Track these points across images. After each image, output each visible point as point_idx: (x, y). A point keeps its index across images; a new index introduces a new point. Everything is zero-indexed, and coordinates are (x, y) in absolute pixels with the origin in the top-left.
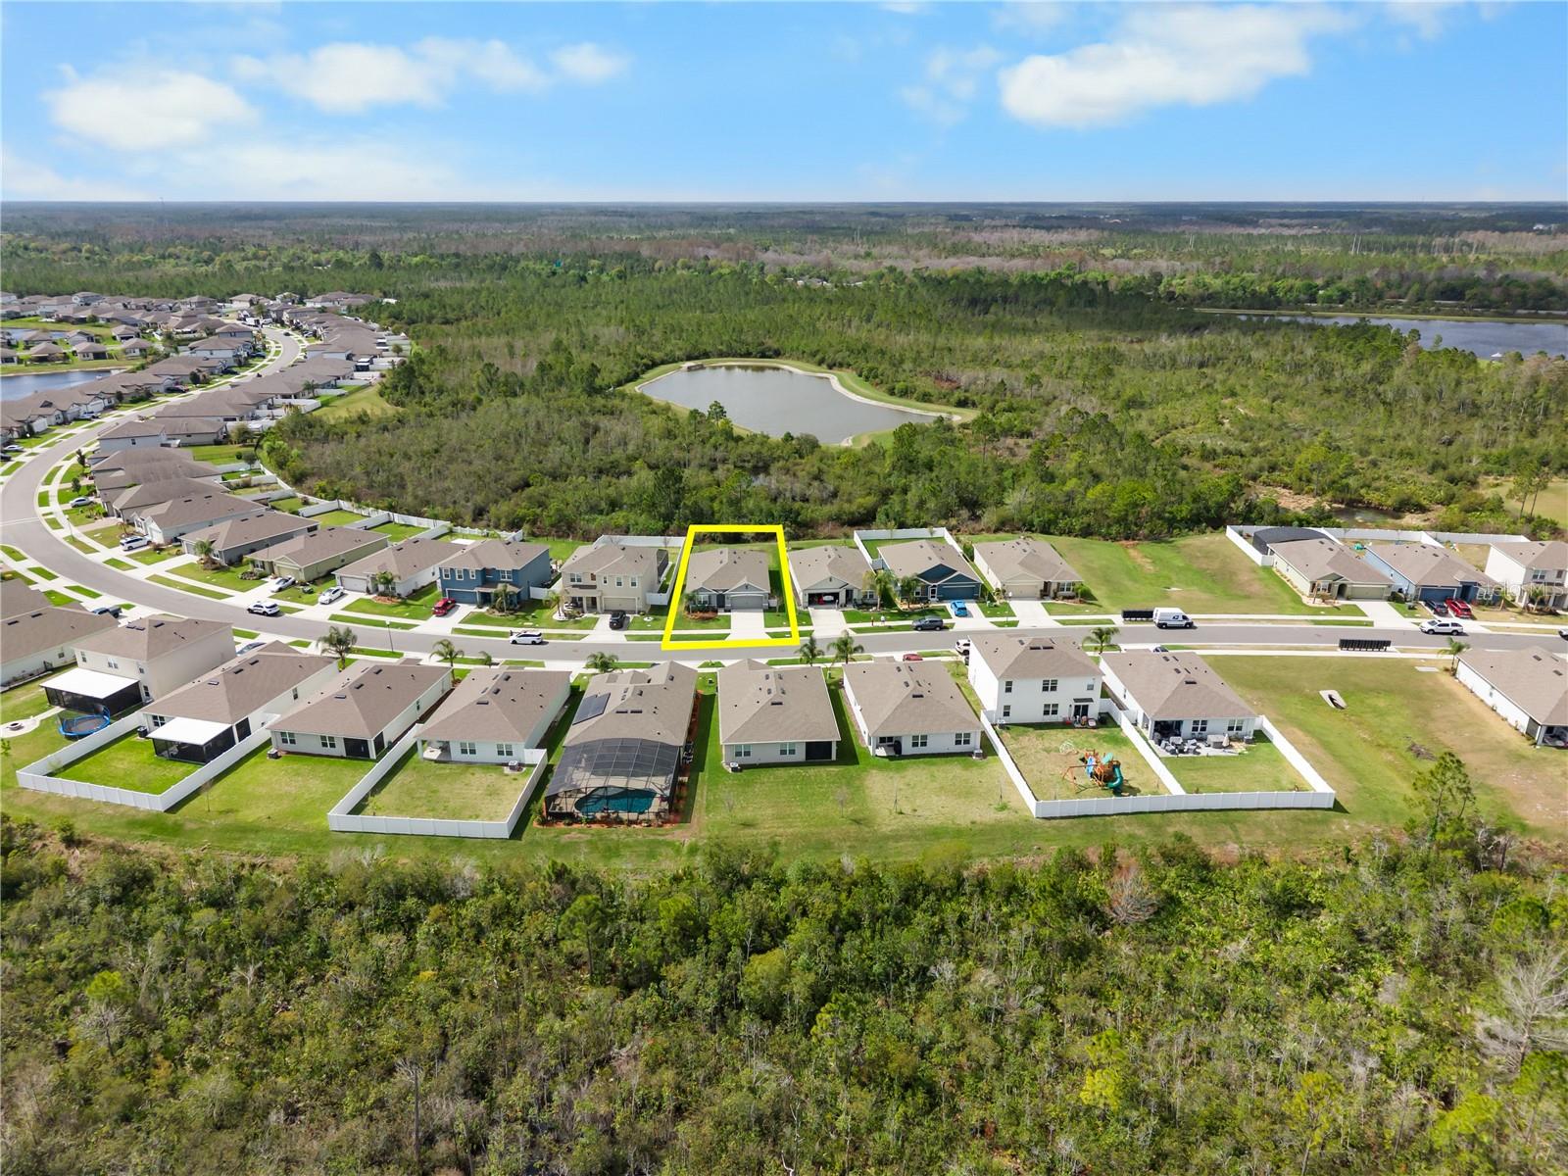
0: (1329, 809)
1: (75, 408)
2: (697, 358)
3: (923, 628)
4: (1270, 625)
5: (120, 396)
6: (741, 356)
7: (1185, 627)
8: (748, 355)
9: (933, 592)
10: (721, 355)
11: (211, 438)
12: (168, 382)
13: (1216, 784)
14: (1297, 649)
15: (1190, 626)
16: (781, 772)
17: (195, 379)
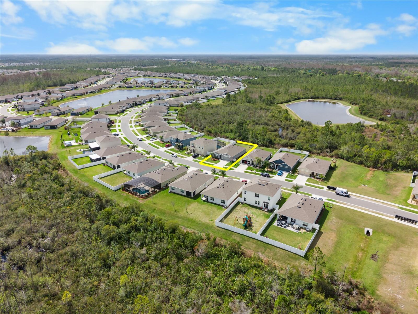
0: (302, 257)
1: (163, 97)
2: (314, 98)
3: (263, 175)
4: (381, 204)
5: (173, 95)
6: (329, 99)
7: (345, 196)
8: (331, 98)
9: (277, 167)
10: (323, 98)
11: (176, 105)
12: (185, 93)
13: (277, 237)
14: (378, 213)
15: (348, 196)
16: (177, 196)
17: (191, 93)
